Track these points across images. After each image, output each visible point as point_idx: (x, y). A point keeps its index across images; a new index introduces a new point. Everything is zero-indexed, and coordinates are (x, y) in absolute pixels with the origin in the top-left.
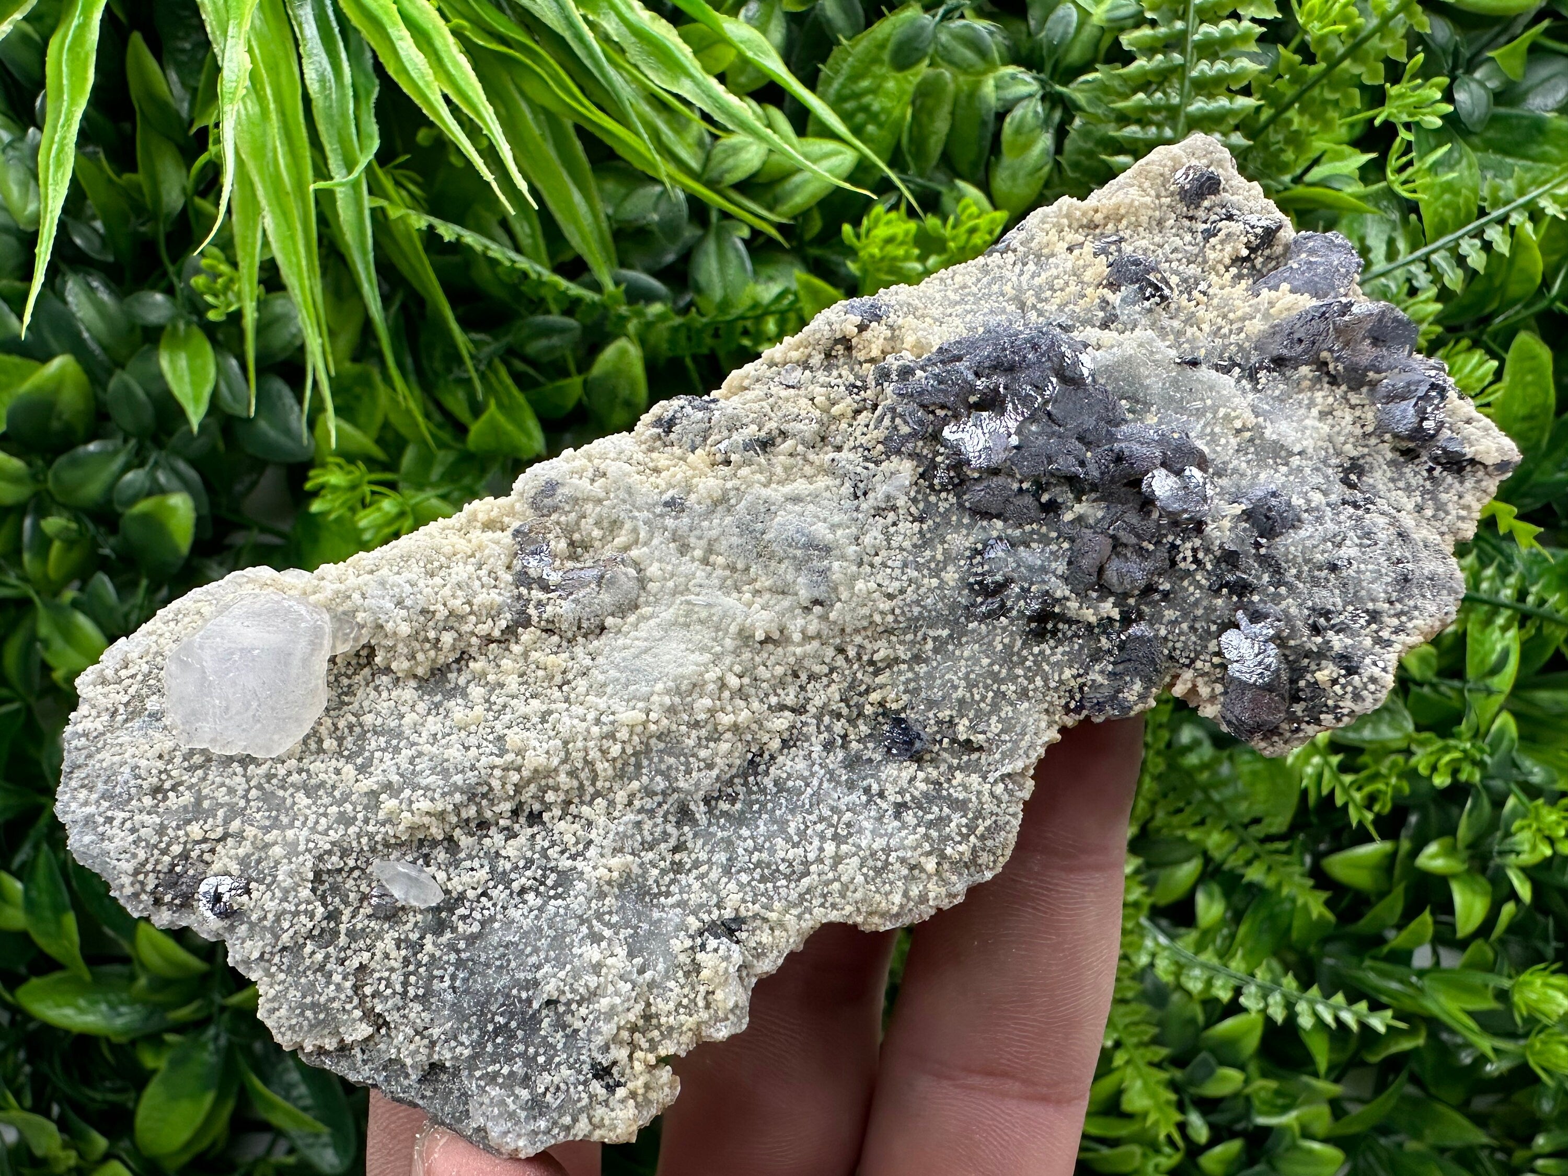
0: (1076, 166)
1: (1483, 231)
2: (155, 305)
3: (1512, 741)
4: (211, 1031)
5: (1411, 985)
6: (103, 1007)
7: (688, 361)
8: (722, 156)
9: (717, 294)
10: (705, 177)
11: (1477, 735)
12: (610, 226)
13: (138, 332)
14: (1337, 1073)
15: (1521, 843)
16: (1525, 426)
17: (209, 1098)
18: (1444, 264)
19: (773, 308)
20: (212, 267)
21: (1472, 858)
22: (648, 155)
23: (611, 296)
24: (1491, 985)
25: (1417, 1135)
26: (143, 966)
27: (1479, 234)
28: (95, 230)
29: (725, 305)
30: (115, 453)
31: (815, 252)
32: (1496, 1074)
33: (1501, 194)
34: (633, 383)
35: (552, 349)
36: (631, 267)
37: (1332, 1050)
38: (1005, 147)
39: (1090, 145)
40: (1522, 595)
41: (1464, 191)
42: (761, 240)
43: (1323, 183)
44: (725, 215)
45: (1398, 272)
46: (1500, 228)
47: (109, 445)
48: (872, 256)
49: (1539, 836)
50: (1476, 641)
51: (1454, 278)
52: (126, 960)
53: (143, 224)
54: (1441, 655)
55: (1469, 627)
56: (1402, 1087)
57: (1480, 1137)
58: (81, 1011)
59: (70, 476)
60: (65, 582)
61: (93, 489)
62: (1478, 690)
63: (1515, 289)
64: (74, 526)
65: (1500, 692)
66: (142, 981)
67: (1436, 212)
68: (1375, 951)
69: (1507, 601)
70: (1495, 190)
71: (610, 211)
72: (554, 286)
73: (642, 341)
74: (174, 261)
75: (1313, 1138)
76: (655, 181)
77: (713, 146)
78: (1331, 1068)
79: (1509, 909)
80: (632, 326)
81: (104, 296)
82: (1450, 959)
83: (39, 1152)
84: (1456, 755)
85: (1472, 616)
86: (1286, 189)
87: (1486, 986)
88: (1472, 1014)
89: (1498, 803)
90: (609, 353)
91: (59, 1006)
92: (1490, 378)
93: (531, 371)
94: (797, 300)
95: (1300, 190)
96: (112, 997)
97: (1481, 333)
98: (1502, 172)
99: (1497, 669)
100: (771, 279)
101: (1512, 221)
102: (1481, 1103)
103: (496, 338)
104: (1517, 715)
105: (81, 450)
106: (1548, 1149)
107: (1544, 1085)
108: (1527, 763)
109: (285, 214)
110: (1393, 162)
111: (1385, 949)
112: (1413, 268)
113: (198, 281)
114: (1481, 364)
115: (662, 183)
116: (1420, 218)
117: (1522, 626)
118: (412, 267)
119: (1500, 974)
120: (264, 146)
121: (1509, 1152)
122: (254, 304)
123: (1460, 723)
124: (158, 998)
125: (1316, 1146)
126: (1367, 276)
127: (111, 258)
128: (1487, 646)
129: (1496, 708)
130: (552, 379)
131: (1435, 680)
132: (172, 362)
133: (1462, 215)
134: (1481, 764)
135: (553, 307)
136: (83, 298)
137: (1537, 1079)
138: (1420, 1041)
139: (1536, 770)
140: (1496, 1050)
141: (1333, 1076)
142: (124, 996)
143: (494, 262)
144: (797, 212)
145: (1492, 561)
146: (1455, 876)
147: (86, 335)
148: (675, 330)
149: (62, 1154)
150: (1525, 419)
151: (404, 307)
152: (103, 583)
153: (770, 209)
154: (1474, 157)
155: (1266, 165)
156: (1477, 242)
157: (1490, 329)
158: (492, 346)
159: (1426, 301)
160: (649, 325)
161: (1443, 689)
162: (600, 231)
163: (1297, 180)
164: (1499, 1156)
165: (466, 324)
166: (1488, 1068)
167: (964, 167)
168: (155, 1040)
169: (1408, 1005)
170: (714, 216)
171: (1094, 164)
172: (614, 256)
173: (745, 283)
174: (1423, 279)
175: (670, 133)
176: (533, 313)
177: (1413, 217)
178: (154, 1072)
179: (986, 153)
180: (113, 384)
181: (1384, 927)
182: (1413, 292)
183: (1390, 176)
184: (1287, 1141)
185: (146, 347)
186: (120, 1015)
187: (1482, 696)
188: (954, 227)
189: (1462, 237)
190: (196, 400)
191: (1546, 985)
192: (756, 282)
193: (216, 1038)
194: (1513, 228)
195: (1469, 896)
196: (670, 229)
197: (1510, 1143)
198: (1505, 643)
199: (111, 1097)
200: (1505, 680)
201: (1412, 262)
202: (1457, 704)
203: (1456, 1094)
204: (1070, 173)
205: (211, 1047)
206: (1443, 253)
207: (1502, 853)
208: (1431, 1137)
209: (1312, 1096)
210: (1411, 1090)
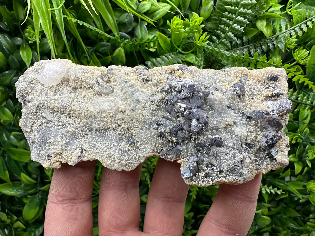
0: (218, 8)
1: (307, 23)
2: (19, 40)
3: (308, 134)
4: (37, 195)
5: (285, 184)
6: (15, 190)
7: (134, 52)
8: (141, 6)
9: (140, 37)
10: (138, 11)
11: (301, 132)
12: (117, 22)
13: (16, 47)
14: (269, 202)
15: (310, 155)
16: (314, 66)
17: (38, 208)
18: (298, 30)
19: (152, 40)
20: (30, 31)
21: (299, 158)
22: (125, 6)
23: (117, 37)
24: (302, 184)
25: (285, 214)
26: (23, 182)
27: (306, 23)
28: (5, 24)
29: (142, 39)
30: (12, 74)
31: (161, 28)
32: (302, 202)
33: (311, 14)
34: (122, 57)
35: (105, 50)
36: (122, 32)
37: (268, 197)
38: (203, 4)
39: (221, 4)
40: (312, 103)
41: (303, 14)
42: (150, 26)
43: (272, 12)
44: (142, 20)
45: (288, 32)
46: (310, 22)
47: (11, 72)
48: (173, 27)
49: (313, 154)
50: (302, 113)
51: (300, 33)
52: (19, 180)
53: (15, 23)
54: (294, 116)
55: (300, 109)
56: (282, 205)
57: (298, 215)
58: (10, 191)
59: (2, 78)
60: (3, 102)
61: (7, 81)
62: (302, 123)
63: (313, 36)
64: (3, 89)
65: (306, 123)
66: (23, 185)
67: (296, 19)
68: (278, 177)
69: (309, 104)
70: (309, 13)
71: (117, 19)
72: (104, 35)
73: (124, 48)
74: (23, 31)
75: (264, 215)
76: (126, 12)
77: (139, 4)
78: (268, 201)
79: (306, 169)
80: (122, 45)
81: (8, 39)
82: (293, 179)
83: (3, 220)
84: (297, 136)
85: (301, 107)
86: (264, 13)
87: (301, 184)
88: (297, 190)
89: (305, 147)
90: (117, 51)
91: (6, 190)
92: (307, 55)
93: (101, 55)
94: (157, 38)
95: (267, 13)
96: (17, 188)
97: (305, 46)
98: (311, 10)
99: (306, 119)
100: (152, 34)
101: (313, 20)
102: (298, 208)
103: (93, 48)
104: (309, 128)
105: (4, 72)
106: (312, 217)
107: (312, 204)
108: (311, 138)
109: (44, 18)
110: (288, 7)
111: (280, 177)
112: (291, 31)
113: (27, 34)
114: (305, 52)
115: (128, 12)
116: (293, 20)
117: (311, 109)
118: (73, 31)
119: (304, 182)
120: (39, 3)
121: (304, 218)
122: (39, 39)
123: (298, 130)
124: (27, 188)
125: (265, 217)
126: (281, 33)
127: (9, 30)
128: (304, 114)
129: (305, 127)
130: (105, 57)
131: (292, 121)
132: (22, 53)
133: (302, 19)
134: (301, 138)
135: (105, 40)
136: (3, 39)
137: (311, 203)
138: (287, 196)
139: (313, 140)
140: (303, 198)
141: (268, 203)
142: (20, 188)
143: (91, 30)
144: (157, 19)
145: (305, 96)
146: (295, 162)
147: (4, 47)
148: (131, 45)
149: (7, 220)
150: (313, 65)
151: (73, 41)
152: (10, 101)
153: (152, 19)
154: (305, 6)
155: (260, 8)
156: (305, 25)
157: (307, 45)
158: (92, 49)
159: (294, 38)
160: (125, 44)
161: (294, 123)
162: (115, 23)
163: (267, 11)
164: (302, 218)
165: (86, 45)
166: (300, 201)
167: (194, 9)
168: (26, 197)
169: (285, 188)
170: (140, 20)
171: (222, 8)
172: (118, 29)
173: (146, 35)
174: (293, 34)
175: (130, 1)
176: (101, 42)
177: (291, 19)
178: (26, 203)
179: (199, 6)
180: (10, 58)
181: (280, 172)
182: (291, 36)
183: (287, 10)
184: (259, 216)
185: (17, 50)
186: (19, 192)
187: (303, 124)
188: (191, 21)
189: (302, 24)
190: (28, 61)
191: (314, 184)
192: (149, 35)
193: (38, 196)
194: (313, 22)
195: (298, 166)
196: (130, 23)
197: (304, 216)
198: (308, 113)
199: (18, 208)
200: (307, 121)
201: (291, 30)
202: (297, 126)
203: (293, 206)
204: (217, 10)
205: (37, 198)
206: (298, 28)
207: (305, 157)
208: (288, 215)
209: (264, 207)
210: (284, 205)
